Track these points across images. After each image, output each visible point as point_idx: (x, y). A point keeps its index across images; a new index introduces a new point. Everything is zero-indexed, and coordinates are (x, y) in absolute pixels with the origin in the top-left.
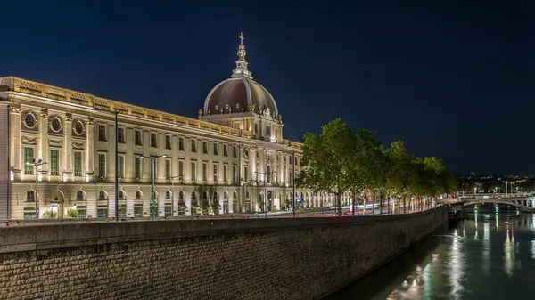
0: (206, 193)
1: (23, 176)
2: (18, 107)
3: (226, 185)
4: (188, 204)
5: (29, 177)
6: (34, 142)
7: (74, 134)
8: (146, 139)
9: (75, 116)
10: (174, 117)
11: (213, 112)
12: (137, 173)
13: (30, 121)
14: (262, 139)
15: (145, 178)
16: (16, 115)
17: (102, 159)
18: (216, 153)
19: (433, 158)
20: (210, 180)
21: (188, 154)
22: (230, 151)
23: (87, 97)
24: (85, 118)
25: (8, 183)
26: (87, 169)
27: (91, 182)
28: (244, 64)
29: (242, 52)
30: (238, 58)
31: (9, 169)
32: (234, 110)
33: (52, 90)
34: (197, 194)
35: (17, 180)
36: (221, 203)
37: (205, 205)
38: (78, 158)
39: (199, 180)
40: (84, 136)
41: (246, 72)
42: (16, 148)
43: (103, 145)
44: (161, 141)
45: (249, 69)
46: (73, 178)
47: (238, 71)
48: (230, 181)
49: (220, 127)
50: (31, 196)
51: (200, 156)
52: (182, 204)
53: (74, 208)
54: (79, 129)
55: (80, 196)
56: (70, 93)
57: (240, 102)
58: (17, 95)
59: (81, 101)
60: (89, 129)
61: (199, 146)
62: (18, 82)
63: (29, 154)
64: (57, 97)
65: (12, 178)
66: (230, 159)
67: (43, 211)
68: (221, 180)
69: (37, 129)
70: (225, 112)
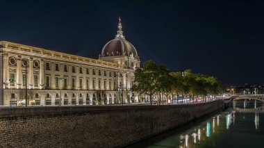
0: (100, 94)
1: (9, 87)
2: (7, 55)
3: (111, 90)
4: (91, 99)
5: (12, 87)
6: (15, 71)
7: (34, 67)
8: (70, 69)
9: (34, 59)
10: (84, 58)
11: (106, 55)
12: (65, 85)
13: (12, 61)
14: (129, 68)
15: (69, 87)
16: (6, 58)
17: (48, 78)
18: (105, 75)
19: (212, 77)
20: (102, 88)
21: (91, 76)
22: (113, 75)
23: (40, 49)
24: (40, 59)
25: (2, 90)
26: (41, 83)
27: (43, 89)
28: (121, 32)
29: (120, 26)
30: (118, 29)
31: (3, 83)
32: (115, 55)
33: (23, 47)
34: (96, 95)
35: (6, 88)
36: (108, 99)
37: (100, 100)
38: (36, 78)
39: (97, 88)
40: (39, 68)
41: (122, 36)
42: (6, 74)
43: (48, 72)
44: (77, 70)
45: (124, 35)
46: (34, 87)
47: (118, 36)
48: (112, 88)
49: (107, 63)
50: (13, 96)
51: (97, 77)
52: (88, 99)
53: (34, 101)
54: (36, 65)
55: (37, 96)
56: (32, 48)
57: (118, 51)
58: (7, 50)
59: (37, 52)
60: (41, 64)
61: (97, 72)
62: (7, 43)
63: (13, 76)
64: (26, 50)
65: (4, 87)
66: (113, 78)
67: (19, 103)
68: (108, 88)
69: (16, 65)
70: (112, 55)
